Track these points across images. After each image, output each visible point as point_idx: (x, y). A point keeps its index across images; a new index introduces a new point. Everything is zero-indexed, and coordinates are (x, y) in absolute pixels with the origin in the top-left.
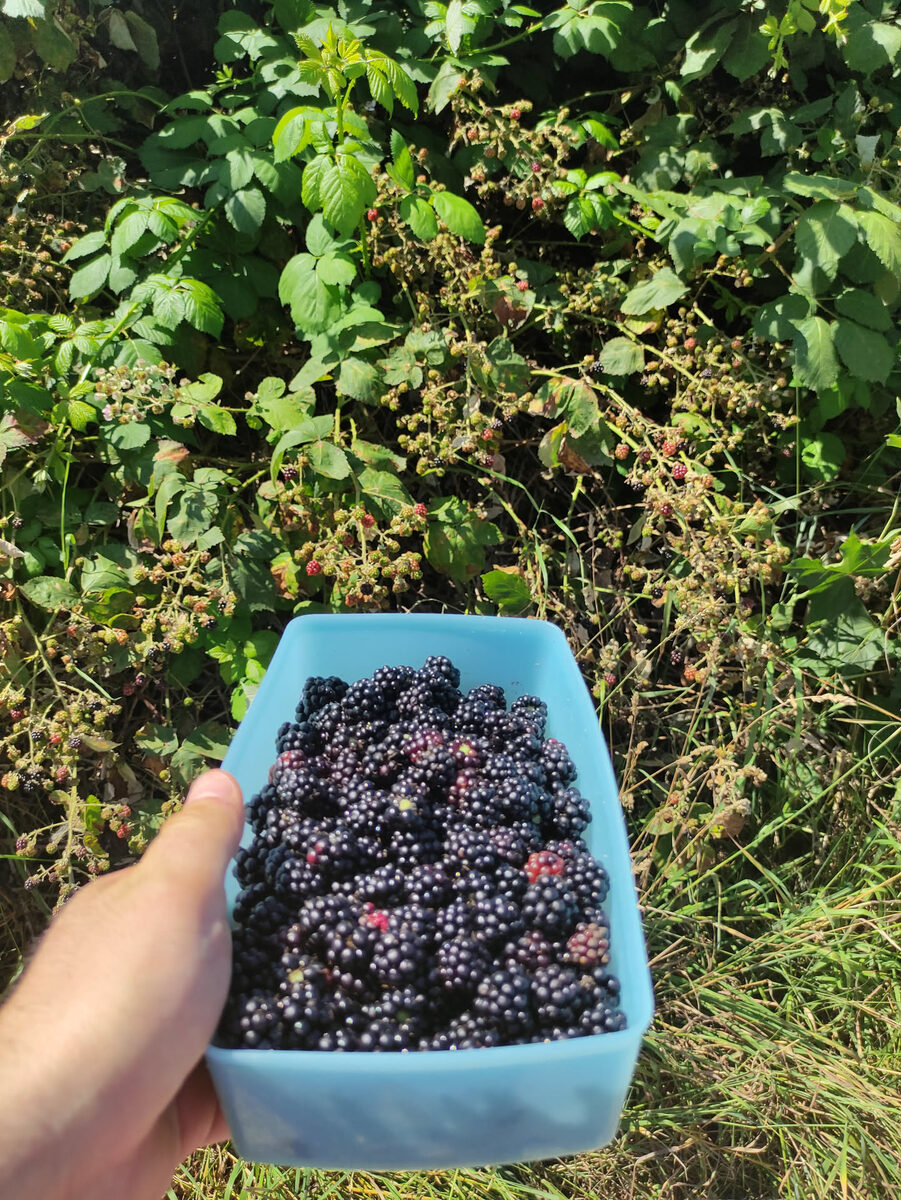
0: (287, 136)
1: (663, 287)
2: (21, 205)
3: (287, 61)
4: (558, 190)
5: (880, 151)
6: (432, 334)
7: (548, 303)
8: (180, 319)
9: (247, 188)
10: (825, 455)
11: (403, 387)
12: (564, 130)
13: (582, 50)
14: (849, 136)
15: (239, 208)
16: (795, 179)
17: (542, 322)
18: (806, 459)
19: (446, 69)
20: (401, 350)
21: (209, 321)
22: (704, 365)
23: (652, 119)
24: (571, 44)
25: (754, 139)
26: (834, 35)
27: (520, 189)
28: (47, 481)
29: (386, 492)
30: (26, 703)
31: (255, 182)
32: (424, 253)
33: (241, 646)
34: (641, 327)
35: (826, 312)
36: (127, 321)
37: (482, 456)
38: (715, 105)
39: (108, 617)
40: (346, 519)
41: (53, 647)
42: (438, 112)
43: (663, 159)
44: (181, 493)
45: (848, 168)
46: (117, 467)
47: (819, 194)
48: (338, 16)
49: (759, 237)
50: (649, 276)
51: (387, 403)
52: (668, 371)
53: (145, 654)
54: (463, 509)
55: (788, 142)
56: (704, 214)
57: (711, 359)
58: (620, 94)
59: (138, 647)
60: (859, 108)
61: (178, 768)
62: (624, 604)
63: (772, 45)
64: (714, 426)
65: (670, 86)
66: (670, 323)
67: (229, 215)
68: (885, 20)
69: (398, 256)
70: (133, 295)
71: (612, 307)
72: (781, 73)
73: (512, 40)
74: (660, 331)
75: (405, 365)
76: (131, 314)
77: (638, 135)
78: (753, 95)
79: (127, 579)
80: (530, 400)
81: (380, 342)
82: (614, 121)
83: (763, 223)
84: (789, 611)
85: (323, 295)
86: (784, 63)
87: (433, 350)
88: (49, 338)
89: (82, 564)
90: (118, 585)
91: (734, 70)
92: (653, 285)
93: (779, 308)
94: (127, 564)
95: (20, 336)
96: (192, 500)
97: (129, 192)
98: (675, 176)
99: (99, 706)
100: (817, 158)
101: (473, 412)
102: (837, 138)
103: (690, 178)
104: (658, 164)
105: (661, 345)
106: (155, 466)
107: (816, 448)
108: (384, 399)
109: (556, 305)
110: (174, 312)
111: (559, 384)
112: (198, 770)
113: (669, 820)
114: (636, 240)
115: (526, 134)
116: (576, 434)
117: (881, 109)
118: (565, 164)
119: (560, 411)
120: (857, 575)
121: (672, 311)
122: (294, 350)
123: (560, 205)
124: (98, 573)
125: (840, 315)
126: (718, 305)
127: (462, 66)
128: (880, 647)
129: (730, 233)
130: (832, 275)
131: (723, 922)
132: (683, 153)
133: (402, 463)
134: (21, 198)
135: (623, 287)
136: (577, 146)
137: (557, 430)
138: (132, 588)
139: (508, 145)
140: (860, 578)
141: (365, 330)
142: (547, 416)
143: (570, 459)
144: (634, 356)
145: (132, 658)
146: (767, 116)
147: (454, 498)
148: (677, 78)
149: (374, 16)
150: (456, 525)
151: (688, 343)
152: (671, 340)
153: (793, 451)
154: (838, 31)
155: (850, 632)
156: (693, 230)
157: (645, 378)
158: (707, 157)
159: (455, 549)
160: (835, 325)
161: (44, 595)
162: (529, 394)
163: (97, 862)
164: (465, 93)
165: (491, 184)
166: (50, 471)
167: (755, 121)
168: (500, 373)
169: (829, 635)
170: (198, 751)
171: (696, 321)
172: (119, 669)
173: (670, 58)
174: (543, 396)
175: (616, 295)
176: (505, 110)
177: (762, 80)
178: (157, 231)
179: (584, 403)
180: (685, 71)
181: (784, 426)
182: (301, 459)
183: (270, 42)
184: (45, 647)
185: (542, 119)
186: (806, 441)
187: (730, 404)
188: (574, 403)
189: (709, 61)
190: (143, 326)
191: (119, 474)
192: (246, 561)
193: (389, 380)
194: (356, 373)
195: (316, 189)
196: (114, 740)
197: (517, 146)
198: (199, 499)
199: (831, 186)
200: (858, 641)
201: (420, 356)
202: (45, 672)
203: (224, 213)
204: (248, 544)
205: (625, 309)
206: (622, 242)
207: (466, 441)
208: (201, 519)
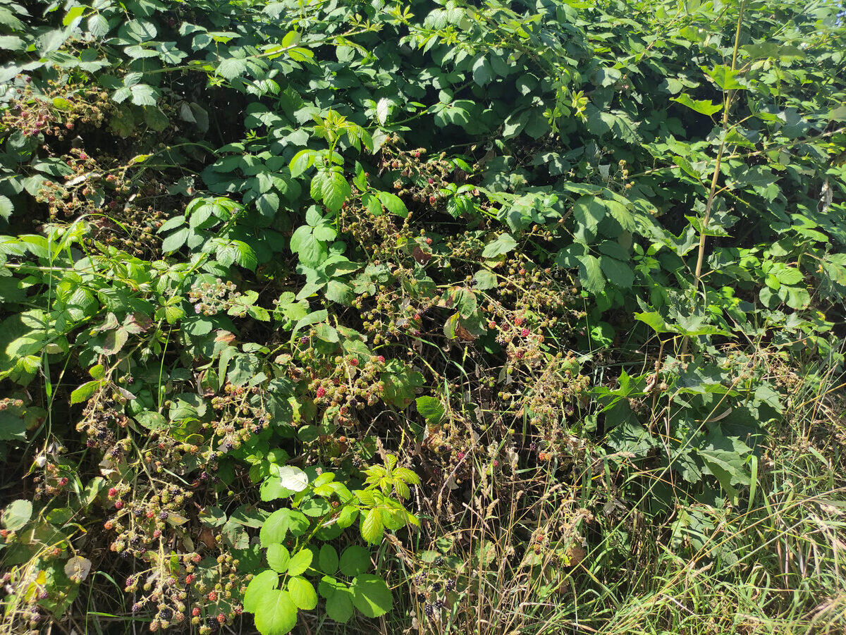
0: (299, 165)
1: (504, 244)
2: (131, 203)
3: (288, 128)
4: (443, 193)
5: (611, 172)
6: (381, 266)
7: (440, 253)
8: (233, 261)
9: (268, 192)
10: (604, 333)
11: (365, 295)
12: (444, 163)
13: (450, 123)
14: (594, 165)
15: (264, 203)
16: (569, 185)
17: (437, 264)
18: (593, 336)
19: (378, 132)
20: (363, 275)
21: (249, 262)
22: (531, 282)
23: (489, 158)
24: (444, 120)
25: (545, 168)
26: (581, 117)
27: (422, 193)
28: (150, 354)
29: (361, 350)
30: (130, 493)
31: (274, 189)
32: (370, 226)
33: (266, 454)
34: (494, 265)
35: (594, 252)
36: (199, 264)
37: (413, 330)
38: (523, 151)
39: (184, 437)
40: (341, 361)
41: (149, 456)
42: (374, 153)
43: (497, 178)
44: (235, 357)
45: (596, 180)
46: (190, 348)
47: (583, 192)
48: (316, 106)
49: (554, 214)
50: (495, 238)
51: (355, 304)
52: (511, 287)
53: (208, 459)
54: (400, 364)
55: (563, 169)
56: (523, 204)
57: (535, 279)
58: (471, 146)
59: (203, 454)
60: (598, 152)
61: (227, 534)
62: (498, 419)
63: (550, 122)
64: (540, 315)
65: (498, 141)
66: (510, 261)
67: (258, 207)
68: (606, 111)
69: (356, 227)
70: (203, 250)
71: (477, 254)
72: (556, 135)
73: (411, 118)
74: (504, 267)
75: (365, 283)
76: (201, 260)
77: (483, 166)
78: (542, 147)
79: (196, 413)
80: (439, 299)
81: (350, 271)
82: (470, 159)
83: (555, 207)
84: (594, 418)
85: (317, 247)
86: (558, 130)
87: (382, 274)
88: (153, 273)
89: (169, 404)
90: (192, 416)
91: (531, 134)
92: (498, 242)
93: (568, 250)
94: (196, 404)
95: (139, 271)
96: (243, 360)
97: (198, 195)
98: (505, 186)
99: (178, 492)
100: (579, 176)
101: (406, 306)
102: (588, 166)
103: (513, 188)
104: (495, 180)
105: (507, 274)
106: (215, 345)
107: (598, 330)
108: (353, 302)
109: (444, 254)
110: (229, 258)
111: (454, 291)
112: (239, 535)
113: (538, 553)
114: (486, 220)
115: (422, 165)
116: (465, 317)
117: (609, 152)
118: (445, 179)
119: (455, 305)
120: (631, 397)
121: (510, 255)
122: (291, 283)
123: (444, 201)
124: (179, 410)
125: (603, 254)
126: (534, 253)
127: (386, 131)
128: (649, 443)
129: (538, 212)
130: (595, 233)
131: (579, 623)
132: (508, 174)
133: (365, 338)
134: (131, 199)
135: (482, 244)
136: (450, 171)
137: (454, 317)
138: (200, 418)
139: (414, 170)
140: (632, 400)
141: (340, 265)
142: (449, 307)
143: (462, 333)
144: (492, 279)
145: (199, 463)
146: (551, 156)
147: (395, 359)
148: (501, 138)
149: (337, 106)
150: (397, 374)
151: (521, 272)
152: (511, 271)
153: (585, 332)
154: (582, 116)
155: (631, 434)
156: (519, 210)
157: (498, 292)
158: (521, 177)
159: (397, 388)
160: (600, 258)
161: (148, 422)
162: (438, 296)
163: (178, 594)
164: (389, 145)
165: (406, 190)
166: (152, 349)
167: (546, 158)
168: (419, 287)
169: (619, 437)
170: (239, 523)
171: (524, 260)
172: (190, 470)
173: (497, 129)
174: (445, 298)
175: (478, 248)
176: (412, 152)
177: (546, 139)
178: (218, 214)
179: (469, 300)
180: (505, 134)
181: (579, 317)
182: (312, 332)
183: (277, 118)
184: (144, 457)
185: (430, 158)
186: (593, 327)
187: (548, 303)
188: (463, 300)
189: (517, 129)
190: (209, 266)
191: (191, 351)
192: (275, 395)
193: (357, 291)
194: (337, 289)
195: (319, 189)
196: (186, 517)
197: (418, 170)
198: (247, 360)
199: (588, 188)
200: (636, 440)
201: (374, 278)
202: (144, 472)
203: (255, 206)
204: (277, 385)
205: (484, 255)
206: (478, 221)
207: (403, 322)
208: (248, 370)
